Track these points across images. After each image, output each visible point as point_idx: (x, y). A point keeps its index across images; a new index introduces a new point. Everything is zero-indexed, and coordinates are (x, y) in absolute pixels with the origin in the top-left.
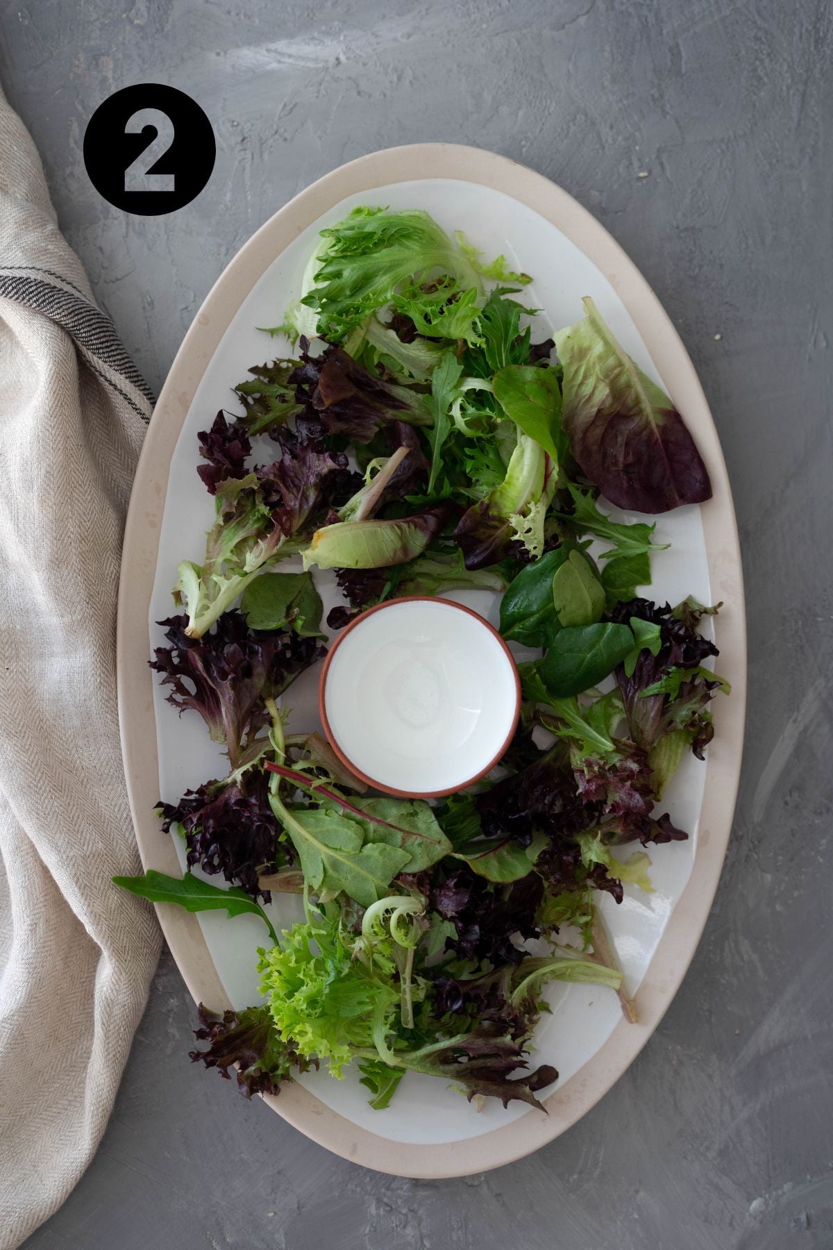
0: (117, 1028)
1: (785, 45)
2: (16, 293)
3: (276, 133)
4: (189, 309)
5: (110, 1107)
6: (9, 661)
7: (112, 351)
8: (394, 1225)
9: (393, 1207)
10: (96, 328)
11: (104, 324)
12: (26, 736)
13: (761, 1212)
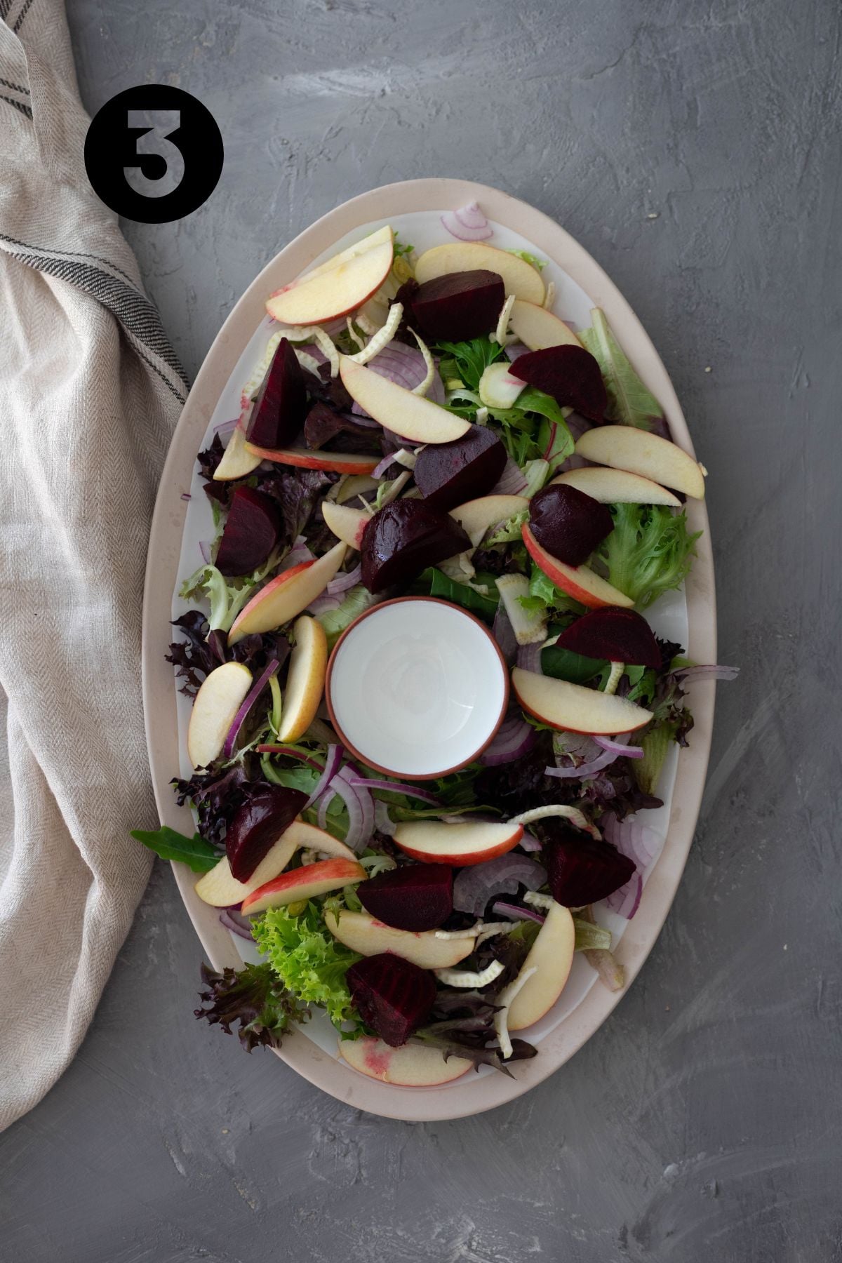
0: (102, 947)
1: (795, 108)
2: (72, 276)
3: (321, 153)
4: (228, 306)
5: (90, 1019)
6: (38, 608)
7: (154, 335)
8: (336, 1153)
9: (337, 1136)
10: (141, 315)
11: (149, 312)
12: (46, 675)
13: (675, 1177)
